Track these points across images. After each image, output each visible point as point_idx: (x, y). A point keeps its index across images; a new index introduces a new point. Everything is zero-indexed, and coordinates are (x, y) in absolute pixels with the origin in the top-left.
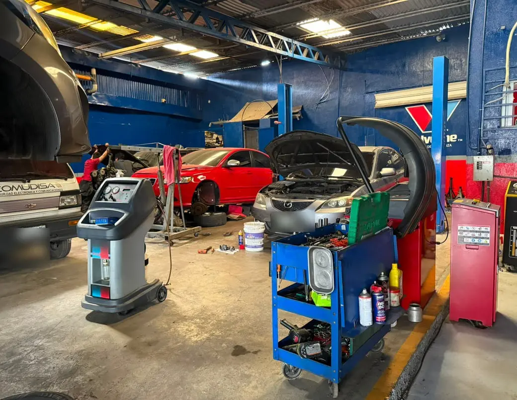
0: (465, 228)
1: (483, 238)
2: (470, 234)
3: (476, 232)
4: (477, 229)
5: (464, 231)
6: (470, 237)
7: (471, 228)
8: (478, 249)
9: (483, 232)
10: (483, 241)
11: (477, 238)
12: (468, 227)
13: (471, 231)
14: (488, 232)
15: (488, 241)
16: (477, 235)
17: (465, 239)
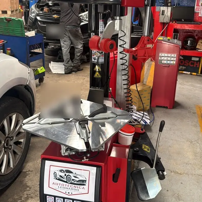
0: (163, 55)
1: (172, 61)
2: (166, 58)
3: (169, 57)
4: (169, 55)
5: (163, 56)
6: (165, 60)
7: (166, 55)
8: (169, 67)
9: (172, 57)
10: (172, 62)
11: (169, 60)
12: (165, 54)
13: (166, 57)
14: (175, 57)
15: (175, 62)
16: (169, 59)
17: (163, 61)
